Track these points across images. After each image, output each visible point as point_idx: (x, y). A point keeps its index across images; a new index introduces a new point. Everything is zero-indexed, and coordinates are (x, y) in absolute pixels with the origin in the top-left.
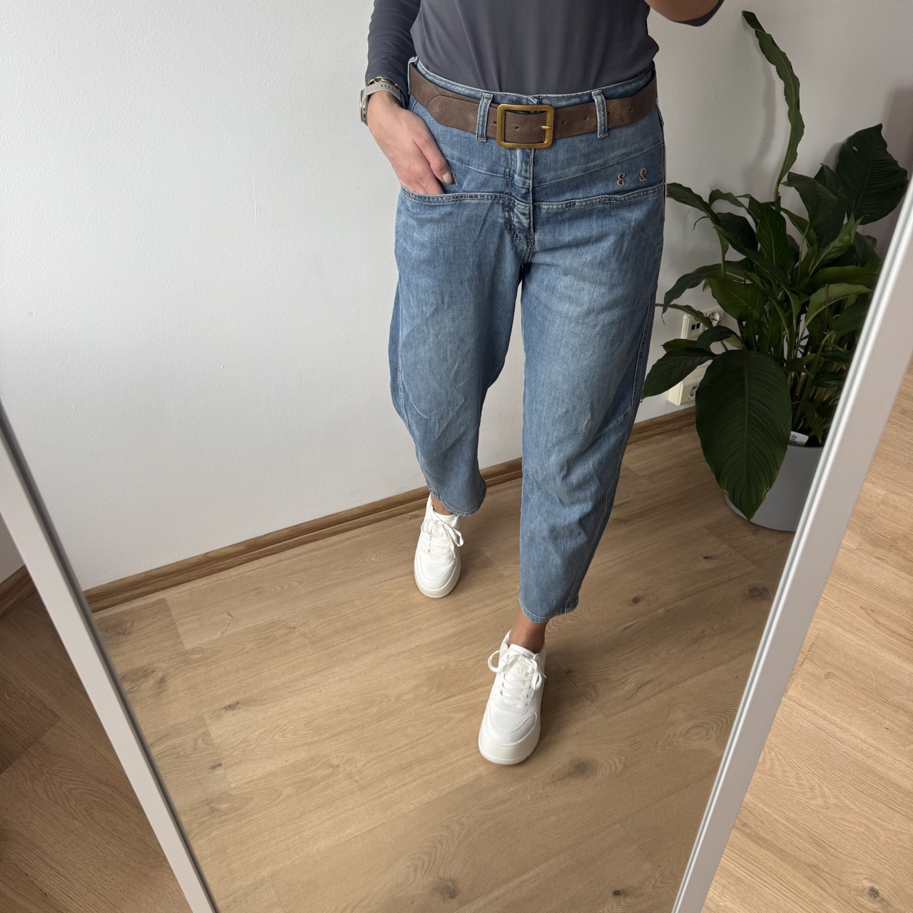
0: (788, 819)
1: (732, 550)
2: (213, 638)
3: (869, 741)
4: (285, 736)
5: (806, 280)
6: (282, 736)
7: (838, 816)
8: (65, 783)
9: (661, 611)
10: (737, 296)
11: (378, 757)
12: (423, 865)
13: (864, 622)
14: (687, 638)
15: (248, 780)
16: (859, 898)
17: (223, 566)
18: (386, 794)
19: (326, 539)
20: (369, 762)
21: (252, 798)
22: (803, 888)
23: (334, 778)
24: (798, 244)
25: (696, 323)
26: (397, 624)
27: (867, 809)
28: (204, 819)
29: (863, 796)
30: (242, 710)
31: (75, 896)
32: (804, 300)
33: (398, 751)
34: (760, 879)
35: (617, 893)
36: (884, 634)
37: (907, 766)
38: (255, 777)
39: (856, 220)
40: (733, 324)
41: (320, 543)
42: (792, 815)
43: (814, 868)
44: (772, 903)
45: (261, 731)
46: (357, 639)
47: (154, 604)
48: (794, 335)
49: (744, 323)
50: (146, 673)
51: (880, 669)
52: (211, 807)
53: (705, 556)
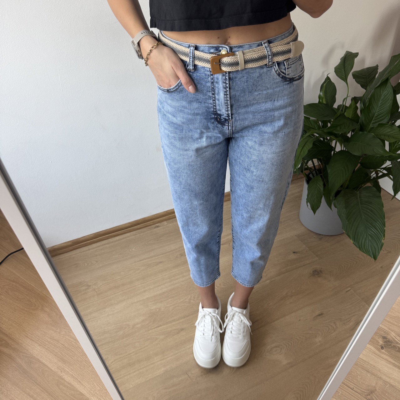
1: (307, 248)
9: (268, 281)
19: (113, 238)
26: (140, 286)
41: (110, 240)
46: (119, 293)
53: (294, 251)
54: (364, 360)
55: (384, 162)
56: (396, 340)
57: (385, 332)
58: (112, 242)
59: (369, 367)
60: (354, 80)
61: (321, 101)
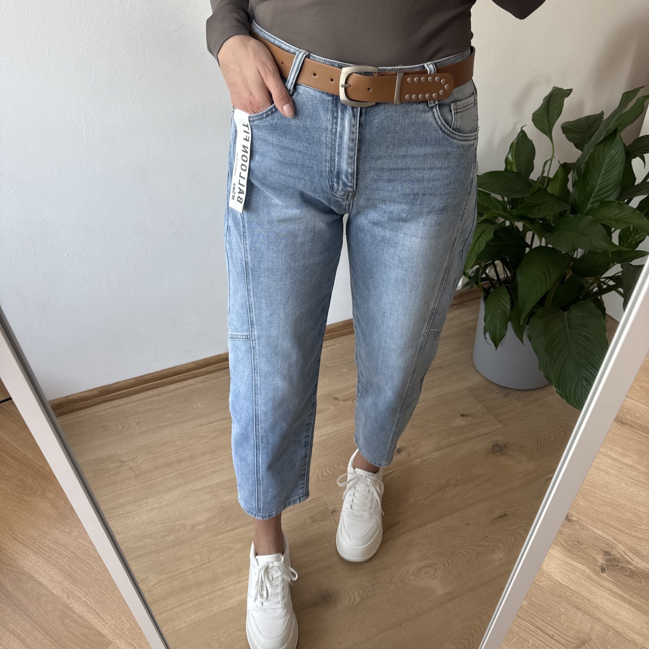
1: (485, 410)
9: (418, 461)
11: (167, 579)
14: (433, 487)
17: (81, 406)
18: (166, 611)
19: (165, 387)
26: (206, 463)
33: (182, 575)
41: (162, 390)
46: (172, 475)
53: (461, 414)
54: (571, 589)
55: (609, 265)
56: (626, 557)
57: (609, 543)
58: (165, 393)
59: (580, 601)
60: (564, 135)
61: (509, 168)
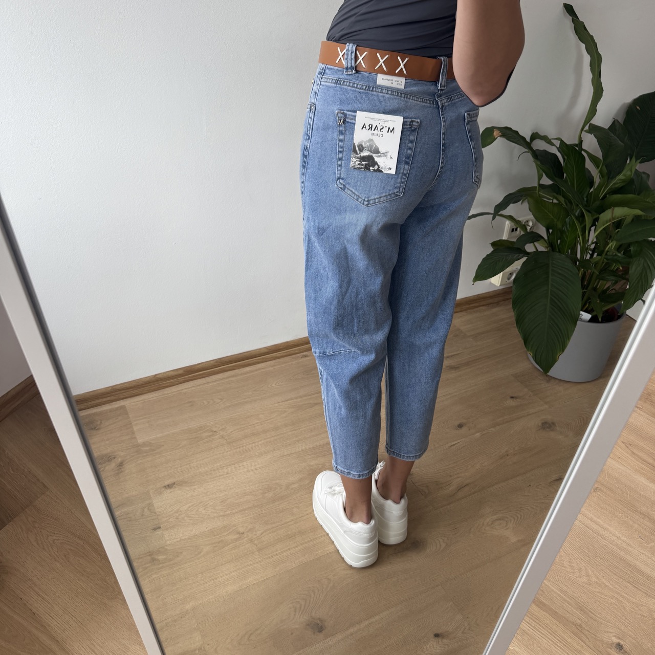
0: (561, 591)
1: (531, 393)
2: (158, 436)
3: (623, 538)
4: (206, 509)
5: (598, 203)
6: (204, 510)
7: (597, 590)
8: (51, 536)
9: (478, 435)
10: (546, 211)
11: (272, 528)
12: (300, 608)
13: (623, 452)
15: (179, 539)
16: (609, 649)
17: (167, 385)
18: (276, 555)
20: (265, 531)
21: (181, 553)
22: (570, 640)
23: (240, 542)
24: (593, 175)
25: (515, 227)
26: (290, 433)
27: (618, 587)
28: (147, 565)
29: (616, 577)
30: (176, 489)
31: (55, 616)
32: (595, 217)
33: (285, 525)
34: (539, 632)
35: (437, 635)
36: (637, 462)
37: (649, 558)
38: (183, 538)
39: (636, 161)
40: (542, 231)
41: (237, 371)
42: (565, 588)
43: (578, 627)
44: (547, 649)
45: (190, 505)
46: (260, 443)
47: (117, 409)
48: (585, 241)
49: (551, 231)
50: (109, 458)
51: (633, 487)
52: (152, 557)
53: (512, 396)
58: (241, 374)
